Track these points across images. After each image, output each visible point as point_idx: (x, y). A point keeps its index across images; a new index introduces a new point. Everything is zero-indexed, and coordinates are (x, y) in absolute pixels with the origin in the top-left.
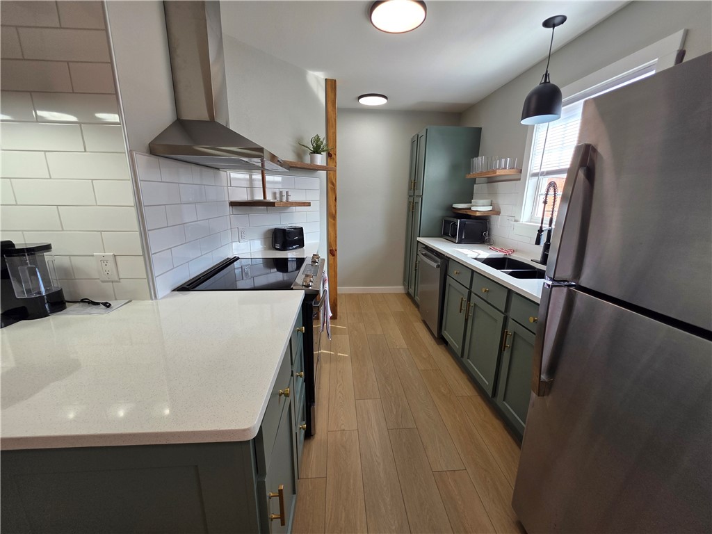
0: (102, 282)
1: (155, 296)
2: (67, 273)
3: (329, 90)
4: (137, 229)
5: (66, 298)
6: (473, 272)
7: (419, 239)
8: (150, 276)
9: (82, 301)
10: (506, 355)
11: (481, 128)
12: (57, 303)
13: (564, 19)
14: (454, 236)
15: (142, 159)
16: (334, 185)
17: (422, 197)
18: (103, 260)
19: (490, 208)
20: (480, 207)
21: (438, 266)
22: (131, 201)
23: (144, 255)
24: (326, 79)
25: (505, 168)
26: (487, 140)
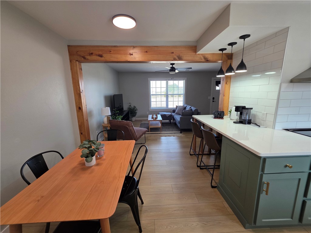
0: (262, 120)
1: (274, 128)
2: (255, 116)
4: (275, 106)
5: (252, 121)
8: (274, 122)
9: (255, 124)
12: (249, 122)
15: (284, 85)
18: (263, 114)
22: (276, 98)
23: (275, 115)
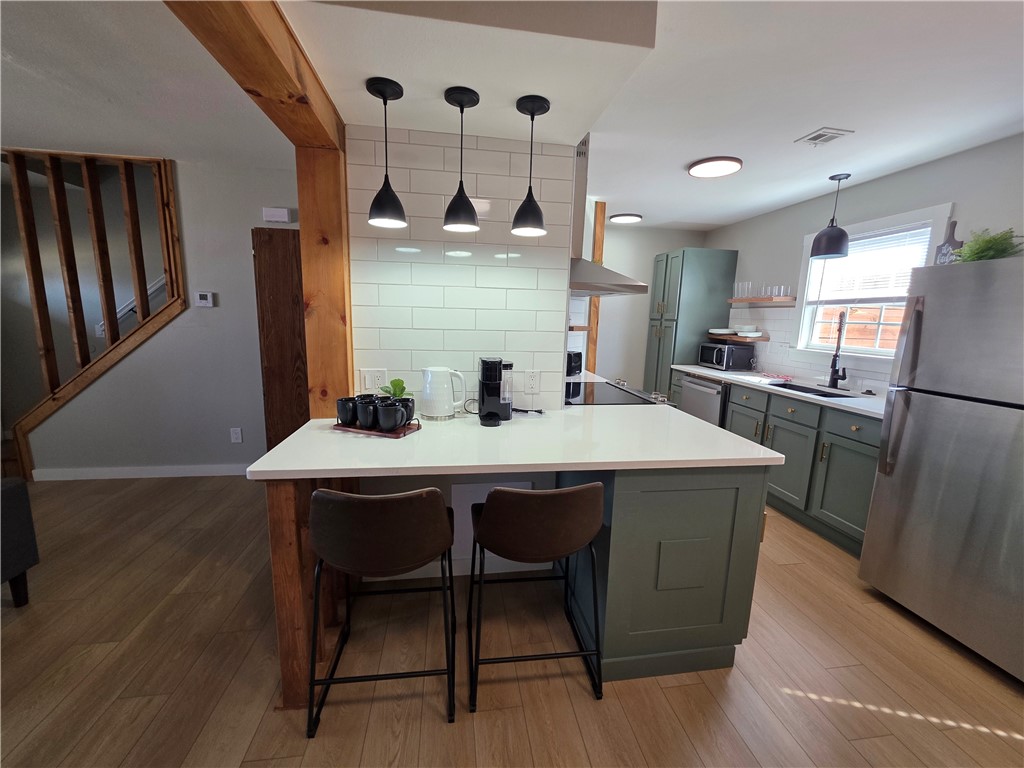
3: (599, 210)
4: (563, 350)
6: (770, 395)
7: (672, 366)
10: (821, 467)
11: (737, 252)
13: (849, 175)
14: (720, 362)
16: (597, 308)
17: (677, 321)
18: (531, 376)
19: (759, 334)
20: (748, 333)
21: (718, 393)
23: (563, 372)
24: (596, 202)
25: (779, 295)
26: (745, 264)
